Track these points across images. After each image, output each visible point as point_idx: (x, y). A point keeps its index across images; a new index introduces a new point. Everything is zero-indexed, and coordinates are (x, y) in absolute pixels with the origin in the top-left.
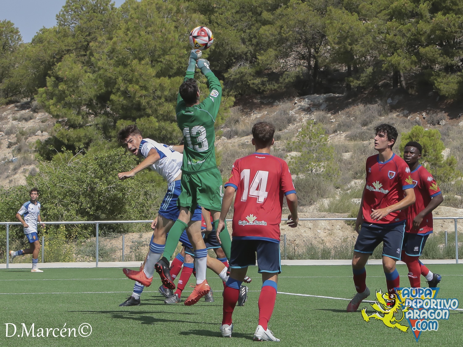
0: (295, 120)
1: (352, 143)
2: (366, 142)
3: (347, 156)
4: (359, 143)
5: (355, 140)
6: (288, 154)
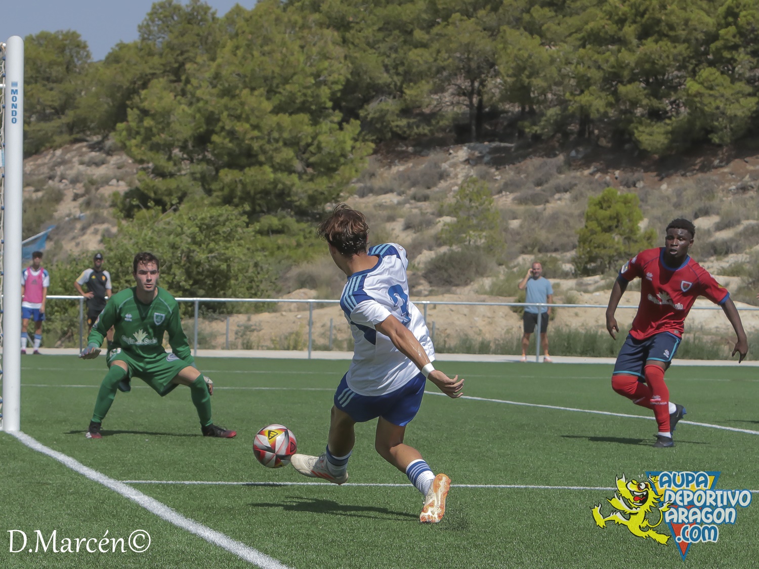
0: (448, 175)
1: (522, 208)
2: (539, 207)
3: (515, 224)
4: (531, 207)
5: (526, 204)
6: (441, 219)
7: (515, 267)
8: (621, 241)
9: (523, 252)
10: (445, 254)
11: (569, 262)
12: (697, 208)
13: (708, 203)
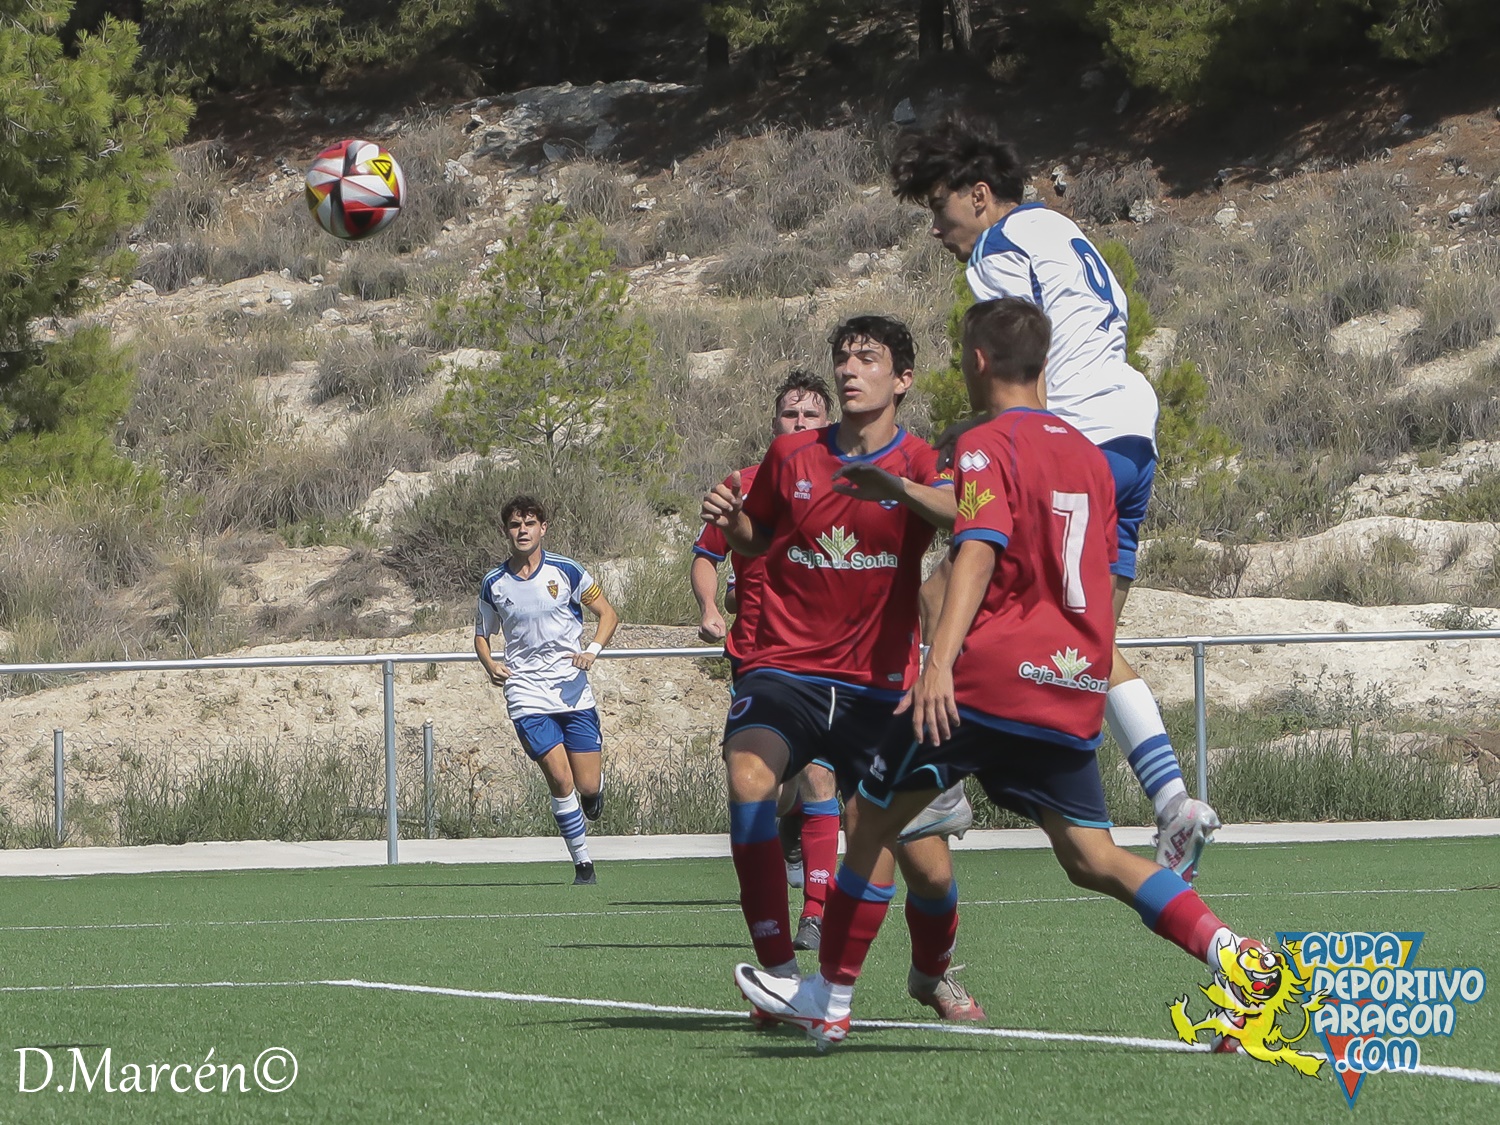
0: (470, 203)
1: (732, 308)
2: (794, 303)
3: (709, 365)
4: (765, 304)
5: (747, 293)
6: (445, 358)
12: (1342, 283)
13: (1377, 268)
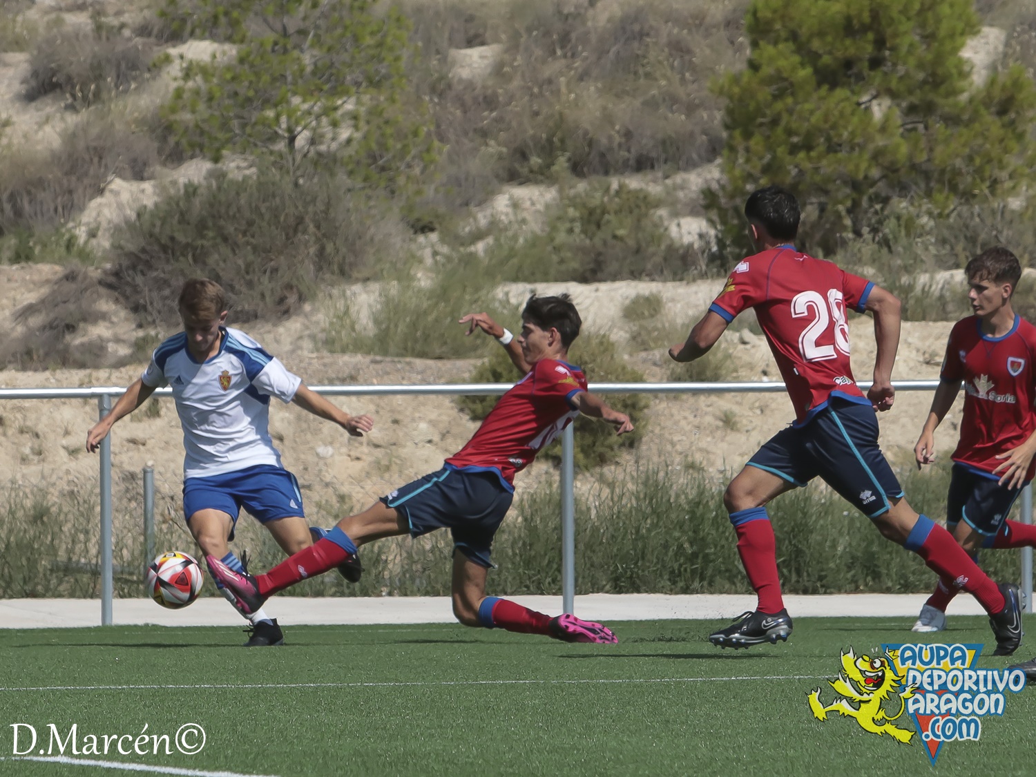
3: (474, 63)
7: (478, 236)
8: (897, 118)
9: (514, 177)
10: (191, 191)
11: (694, 213)
